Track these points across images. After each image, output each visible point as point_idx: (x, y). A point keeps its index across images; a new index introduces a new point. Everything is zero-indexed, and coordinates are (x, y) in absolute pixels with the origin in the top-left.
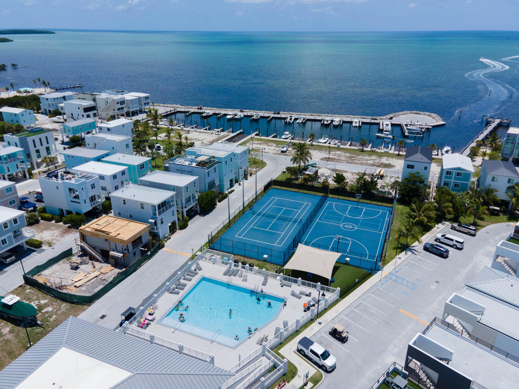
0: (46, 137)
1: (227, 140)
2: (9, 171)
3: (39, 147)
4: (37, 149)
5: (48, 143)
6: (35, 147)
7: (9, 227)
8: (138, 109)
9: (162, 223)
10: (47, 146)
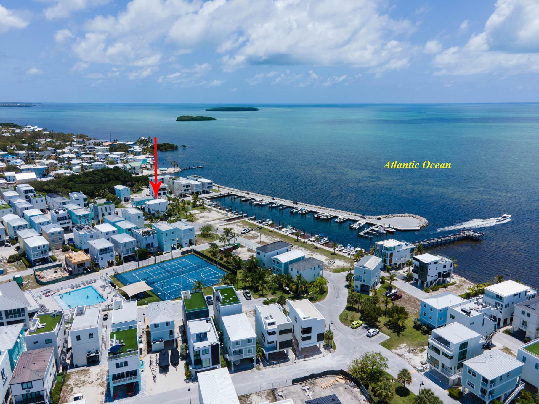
0: (110, 207)
1: (225, 220)
2: (81, 223)
3: (104, 212)
4: (103, 213)
5: (110, 210)
6: (102, 212)
7: (40, 249)
8: (202, 190)
9: (102, 259)
10: (110, 212)
